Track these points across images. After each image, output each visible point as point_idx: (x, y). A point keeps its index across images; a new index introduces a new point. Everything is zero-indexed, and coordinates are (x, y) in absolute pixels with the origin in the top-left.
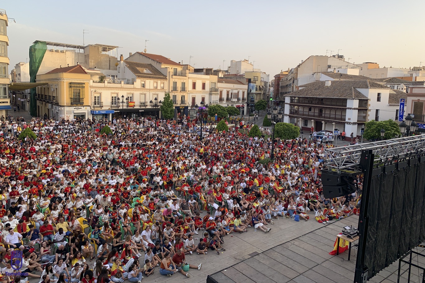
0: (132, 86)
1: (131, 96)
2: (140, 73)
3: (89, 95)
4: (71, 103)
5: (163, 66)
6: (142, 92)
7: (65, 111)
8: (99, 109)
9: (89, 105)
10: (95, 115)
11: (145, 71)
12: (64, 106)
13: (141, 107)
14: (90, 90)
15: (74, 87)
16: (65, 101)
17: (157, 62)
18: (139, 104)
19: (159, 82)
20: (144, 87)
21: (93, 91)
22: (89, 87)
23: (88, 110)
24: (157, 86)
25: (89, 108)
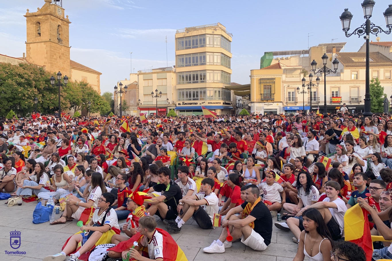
0: (338, 78)
1: (337, 90)
2: (353, 62)
3: (281, 90)
4: (262, 100)
6: (352, 85)
7: (255, 107)
8: (294, 105)
9: (281, 101)
10: (289, 110)
11: (365, 61)
12: (254, 102)
13: (351, 103)
14: (283, 85)
16: (255, 98)
17: (385, 47)
18: (348, 100)
19: (382, 70)
20: (357, 79)
21: (286, 86)
22: (281, 83)
23: (280, 107)
24: (378, 76)
25: (281, 105)
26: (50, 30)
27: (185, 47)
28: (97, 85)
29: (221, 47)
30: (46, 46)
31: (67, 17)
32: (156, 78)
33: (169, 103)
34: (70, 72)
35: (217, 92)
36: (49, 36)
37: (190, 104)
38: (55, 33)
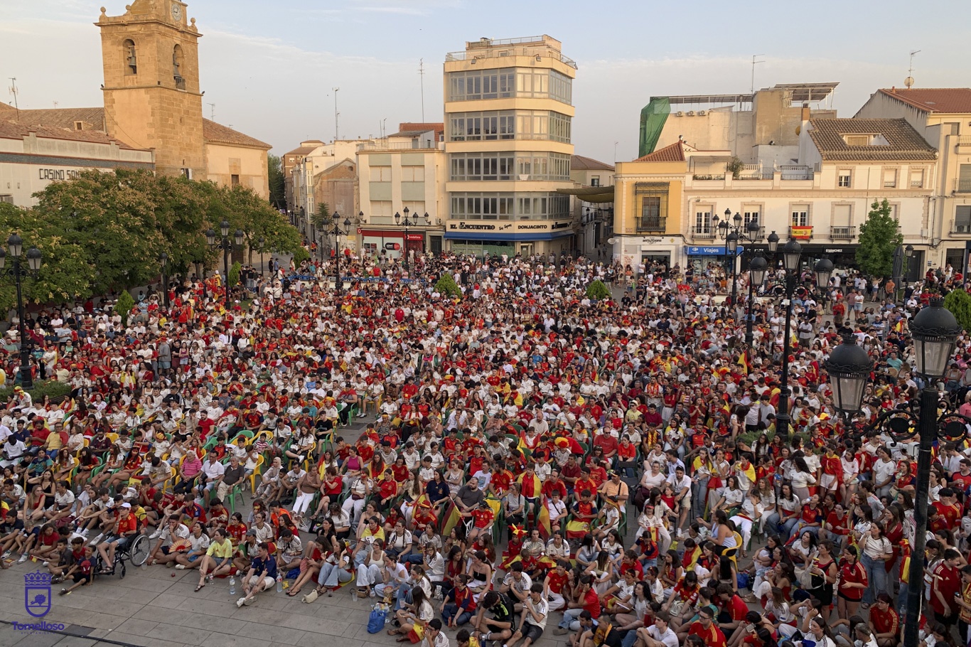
0: (808, 184)
1: (804, 210)
2: (842, 146)
3: (682, 210)
4: (638, 229)
5: (932, 121)
6: (838, 200)
7: (623, 247)
8: (707, 243)
9: (681, 233)
10: (696, 256)
11: (873, 141)
12: (620, 235)
13: (832, 240)
14: (686, 197)
15: (643, 192)
16: (623, 225)
17: (918, 111)
18: (827, 232)
19: (904, 168)
20: (850, 187)
21: (694, 200)
22: (683, 192)
23: (677, 246)
24: (895, 182)
25: (679, 241)
26: (159, 61)
27: (466, 94)
28: (261, 174)
29: (549, 98)
30: (151, 98)
31: (193, 21)
32: (400, 164)
33: (430, 223)
34: (205, 151)
35: (540, 203)
36: (157, 73)
37: (478, 227)
38: (169, 67)
